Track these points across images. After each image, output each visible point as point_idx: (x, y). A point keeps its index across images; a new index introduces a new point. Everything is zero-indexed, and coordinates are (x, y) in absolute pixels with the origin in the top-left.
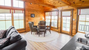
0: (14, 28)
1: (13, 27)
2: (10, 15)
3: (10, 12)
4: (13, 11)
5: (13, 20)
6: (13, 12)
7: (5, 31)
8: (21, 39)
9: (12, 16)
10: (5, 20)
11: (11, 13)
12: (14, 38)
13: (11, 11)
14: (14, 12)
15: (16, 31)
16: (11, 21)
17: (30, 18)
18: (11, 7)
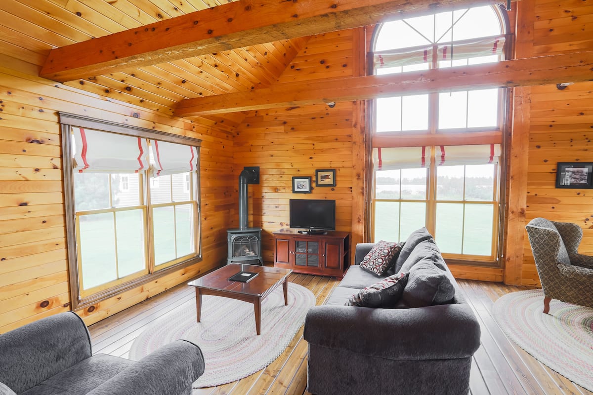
0: (428, 239)
1: (427, 234)
2: (422, 173)
3: (423, 158)
4: (437, 152)
5: (431, 202)
6: (433, 160)
7: (394, 247)
8: (453, 301)
9: (431, 182)
10: (400, 201)
11: (428, 162)
12: (421, 284)
13: (429, 152)
14: (438, 160)
15: (434, 258)
16: (425, 204)
17: (549, 191)
18: (429, 133)
